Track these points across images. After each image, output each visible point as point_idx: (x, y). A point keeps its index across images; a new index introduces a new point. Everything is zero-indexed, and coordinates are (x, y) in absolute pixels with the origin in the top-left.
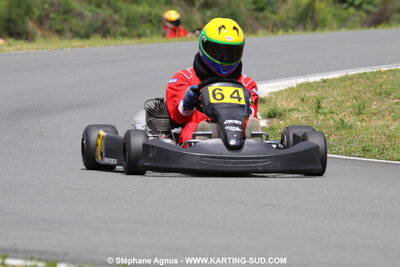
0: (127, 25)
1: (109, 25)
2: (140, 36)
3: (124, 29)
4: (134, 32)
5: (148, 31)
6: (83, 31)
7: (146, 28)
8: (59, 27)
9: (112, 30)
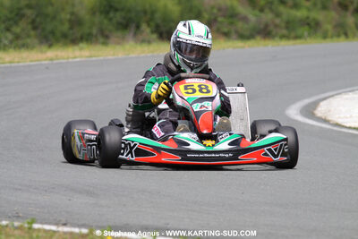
0: (287, 28)
1: (271, 28)
2: (297, 37)
3: (285, 32)
4: (293, 35)
5: (306, 34)
6: (247, 33)
7: (304, 31)
8: (226, 30)
9: (274, 33)
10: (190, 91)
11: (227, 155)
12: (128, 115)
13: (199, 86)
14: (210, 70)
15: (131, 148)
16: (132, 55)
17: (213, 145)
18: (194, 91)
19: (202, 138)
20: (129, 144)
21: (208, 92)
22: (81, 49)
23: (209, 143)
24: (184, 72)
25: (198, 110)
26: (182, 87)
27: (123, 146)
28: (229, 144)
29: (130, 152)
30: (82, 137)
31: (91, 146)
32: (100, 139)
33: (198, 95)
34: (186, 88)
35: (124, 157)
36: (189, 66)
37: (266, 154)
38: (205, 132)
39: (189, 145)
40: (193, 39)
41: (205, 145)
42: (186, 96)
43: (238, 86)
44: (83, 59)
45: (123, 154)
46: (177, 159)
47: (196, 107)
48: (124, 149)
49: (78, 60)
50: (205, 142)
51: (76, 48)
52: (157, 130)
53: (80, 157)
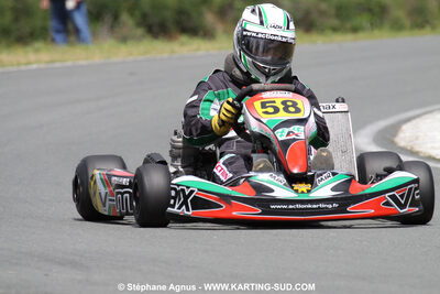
10: (271, 110)
11: (330, 206)
12: (173, 147)
13: (284, 103)
14: (296, 78)
15: (186, 197)
16: (115, 59)
17: (309, 191)
18: (276, 110)
19: (292, 180)
20: (183, 190)
21: (298, 111)
22: (37, 51)
23: (303, 187)
24: (257, 81)
25: (284, 138)
26: (257, 104)
27: (173, 193)
28: (333, 189)
29: (185, 203)
30: (107, 181)
31: (122, 194)
32: (137, 184)
33: (283, 116)
34: (263, 105)
35: (175, 210)
36: (264, 73)
37: (387, 204)
38: (295, 171)
39: (273, 191)
40: (267, 32)
41: (297, 191)
42: (265, 118)
43: (337, 101)
44: (42, 66)
45: (173, 206)
46: (254, 213)
47: (282, 135)
48: (174, 198)
49: (34, 66)
50: (296, 187)
51: (29, 49)
52: (221, 170)
53: (104, 211)
